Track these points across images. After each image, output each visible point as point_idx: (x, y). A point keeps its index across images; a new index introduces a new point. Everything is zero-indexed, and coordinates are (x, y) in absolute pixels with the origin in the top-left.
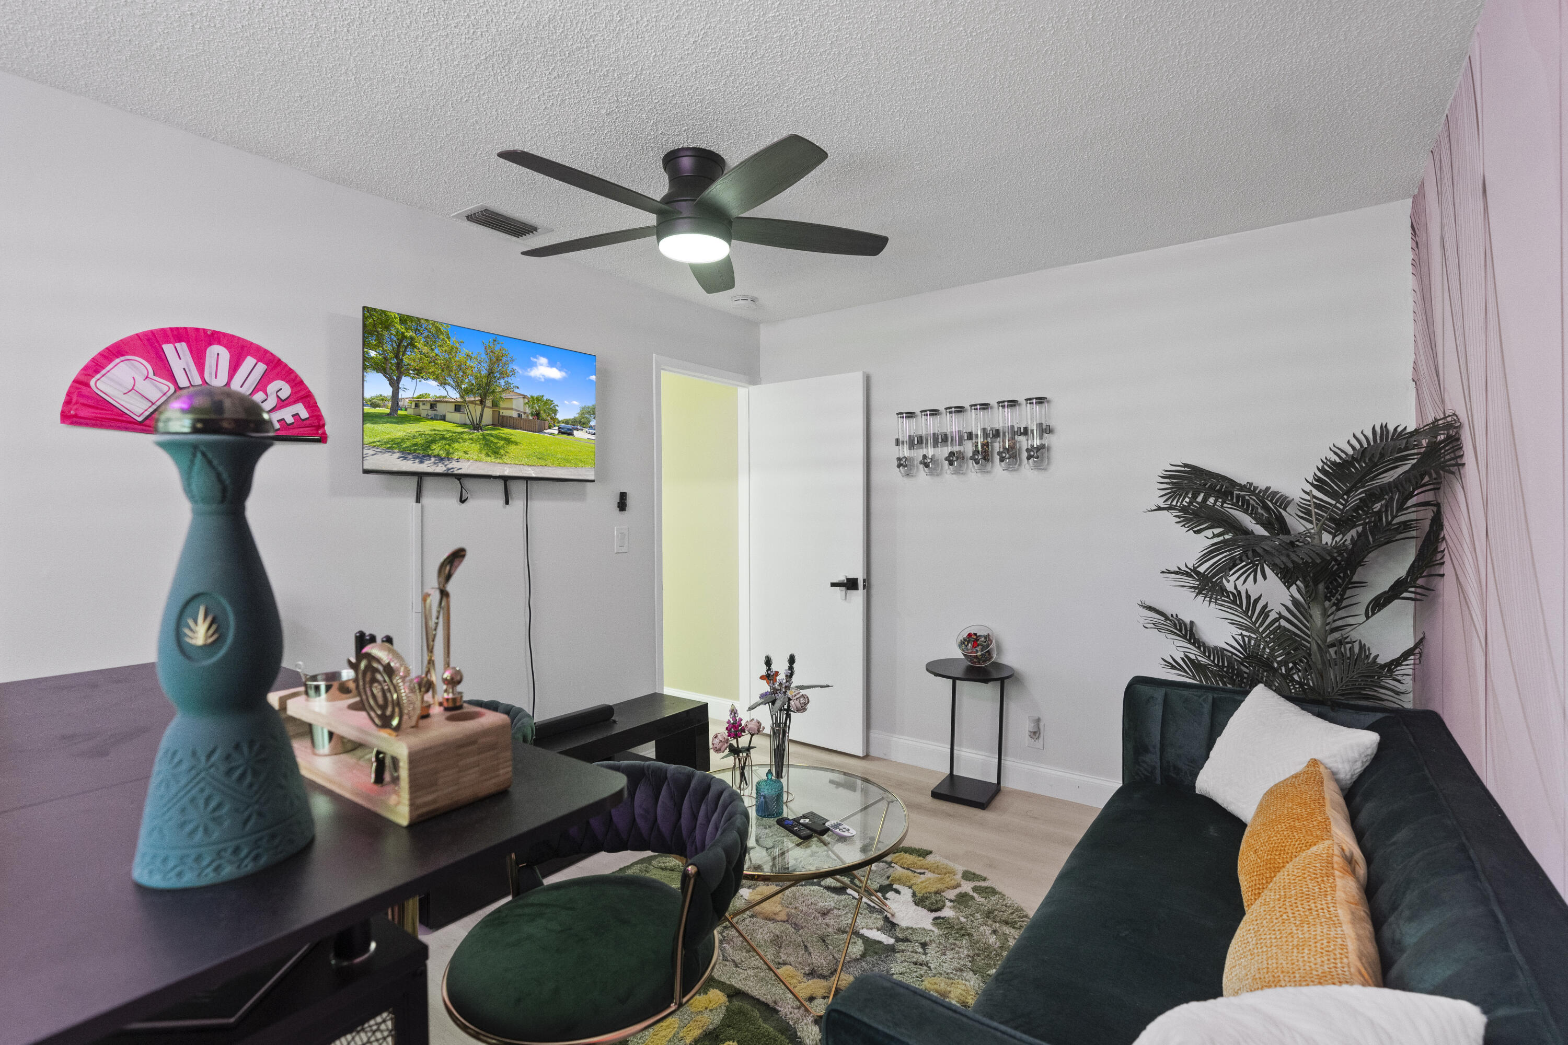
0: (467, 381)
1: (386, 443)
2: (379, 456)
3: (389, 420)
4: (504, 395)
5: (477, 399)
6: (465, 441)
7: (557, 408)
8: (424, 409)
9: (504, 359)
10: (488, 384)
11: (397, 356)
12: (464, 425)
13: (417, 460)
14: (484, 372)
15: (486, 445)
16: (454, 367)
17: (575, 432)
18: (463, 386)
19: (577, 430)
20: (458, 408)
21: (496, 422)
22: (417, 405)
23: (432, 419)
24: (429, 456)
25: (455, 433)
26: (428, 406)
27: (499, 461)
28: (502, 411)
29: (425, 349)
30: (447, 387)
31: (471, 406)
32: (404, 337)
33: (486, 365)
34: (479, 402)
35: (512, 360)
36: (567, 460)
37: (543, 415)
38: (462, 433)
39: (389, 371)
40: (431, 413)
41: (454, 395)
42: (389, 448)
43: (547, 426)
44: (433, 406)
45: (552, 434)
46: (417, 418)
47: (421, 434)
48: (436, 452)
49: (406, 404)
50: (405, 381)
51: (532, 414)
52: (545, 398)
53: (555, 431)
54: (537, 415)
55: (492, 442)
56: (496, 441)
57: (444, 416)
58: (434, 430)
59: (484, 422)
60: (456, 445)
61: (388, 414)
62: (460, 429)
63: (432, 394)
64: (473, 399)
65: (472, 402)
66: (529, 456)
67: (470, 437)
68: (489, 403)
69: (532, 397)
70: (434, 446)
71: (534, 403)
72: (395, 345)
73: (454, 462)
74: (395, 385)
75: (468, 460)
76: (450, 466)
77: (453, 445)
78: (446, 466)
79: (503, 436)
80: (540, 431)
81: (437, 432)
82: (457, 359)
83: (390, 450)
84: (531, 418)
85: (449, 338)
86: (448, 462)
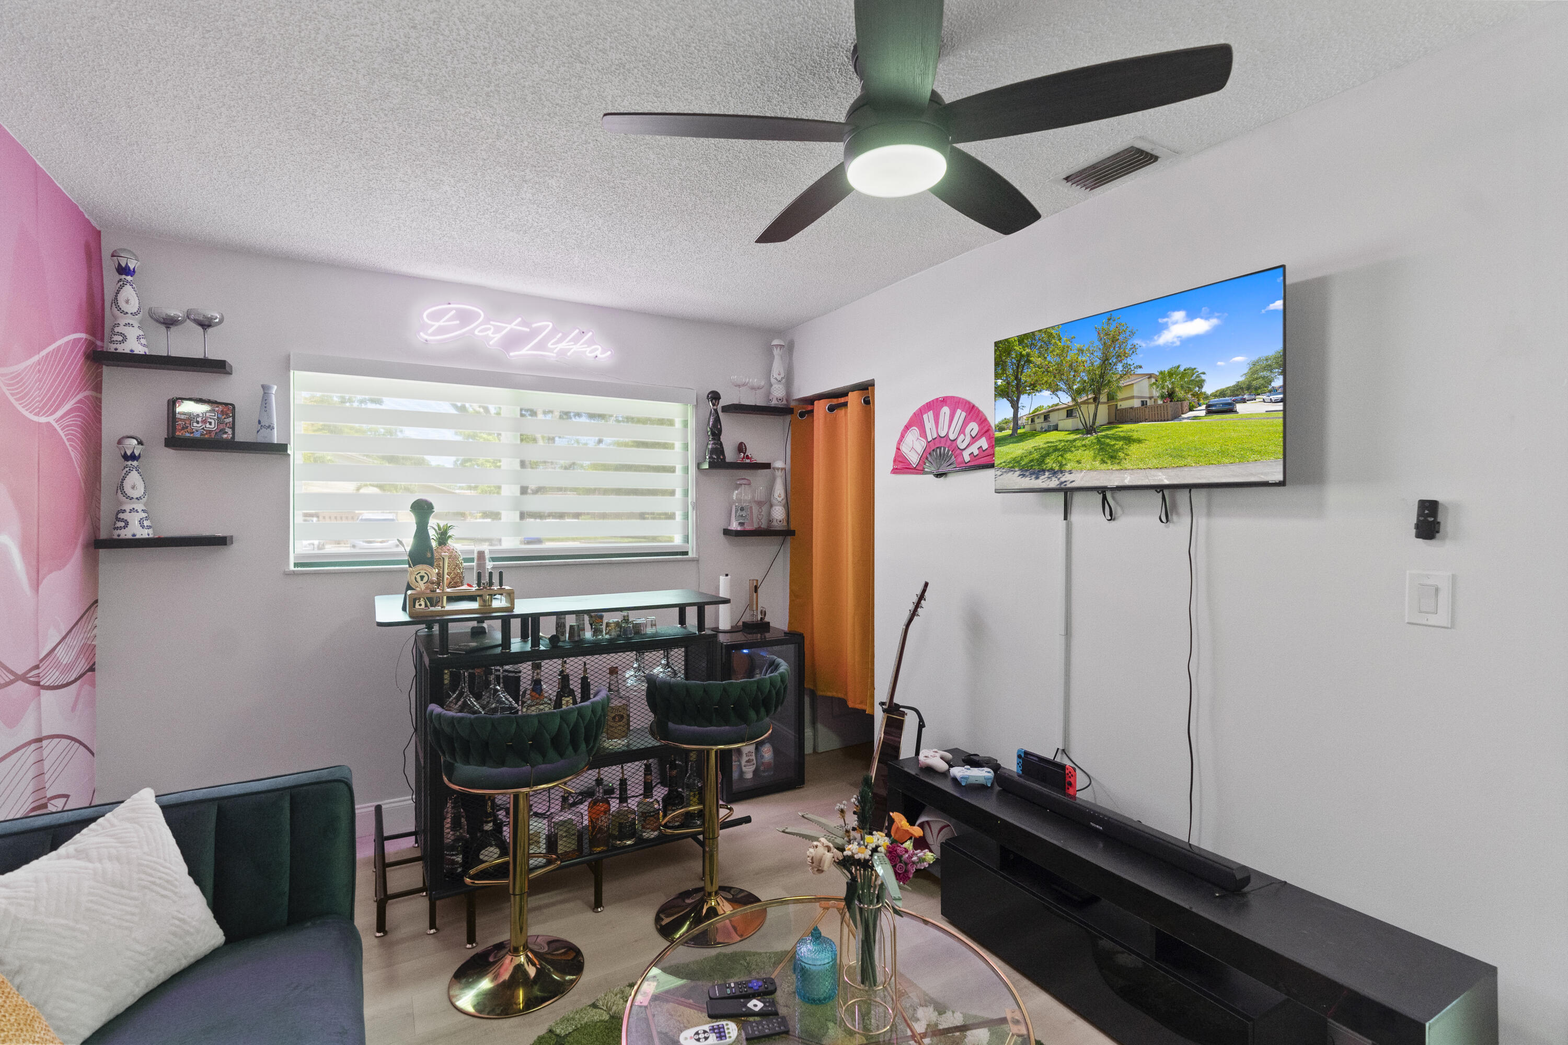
0: (1079, 379)
1: (1010, 462)
2: (1005, 476)
3: (1012, 441)
4: (1122, 383)
5: (1090, 397)
6: (1077, 448)
7: (1203, 377)
8: (1039, 421)
9: (1121, 338)
10: (1102, 376)
11: (1016, 378)
12: (1076, 431)
13: (1034, 476)
14: (1097, 363)
15: (1101, 449)
16: (1066, 368)
17: (1239, 407)
18: (1075, 387)
19: (1244, 401)
20: (1070, 413)
21: (1113, 419)
22: (1033, 421)
23: (1046, 431)
24: (1044, 471)
25: (1067, 441)
26: (1042, 419)
27: (1116, 467)
28: (1119, 404)
29: (1039, 361)
30: (1059, 393)
31: (1084, 407)
32: (1021, 355)
33: (1099, 354)
34: (1092, 401)
35: (1133, 333)
36: (1223, 453)
37: (1180, 393)
38: (1075, 440)
39: (1011, 394)
40: (1045, 425)
41: (1065, 399)
42: (1012, 467)
43: (1186, 408)
44: (1046, 417)
45: (1195, 418)
46: (1033, 434)
47: (1037, 449)
48: (1049, 466)
49: (1024, 421)
50: (1024, 399)
51: (1162, 397)
52: (1182, 369)
53: (1201, 412)
54: (1171, 395)
55: (1108, 445)
56: (1113, 443)
57: (1057, 425)
58: (1048, 442)
59: (1098, 423)
60: (1068, 456)
61: (1011, 435)
62: (1073, 437)
63: (1045, 406)
64: (1086, 398)
65: (1084, 403)
66: (1158, 456)
67: (1084, 443)
68: (1103, 398)
69: (1161, 373)
70: (1047, 460)
71: (1164, 380)
72: (1015, 368)
73: (1067, 474)
74: (1015, 406)
75: (1081, 471)
76: (1063, 479)
77: (1065, 456)
78: (1059, 479)
79: (1122, 434)
80: (1176, 416)
81: (1049, 445)
82: (1068, 359)
83: (1012, 469)
84: (1160, 402)
85: (1060, 340)
86: (1061, 475)
